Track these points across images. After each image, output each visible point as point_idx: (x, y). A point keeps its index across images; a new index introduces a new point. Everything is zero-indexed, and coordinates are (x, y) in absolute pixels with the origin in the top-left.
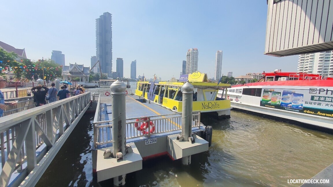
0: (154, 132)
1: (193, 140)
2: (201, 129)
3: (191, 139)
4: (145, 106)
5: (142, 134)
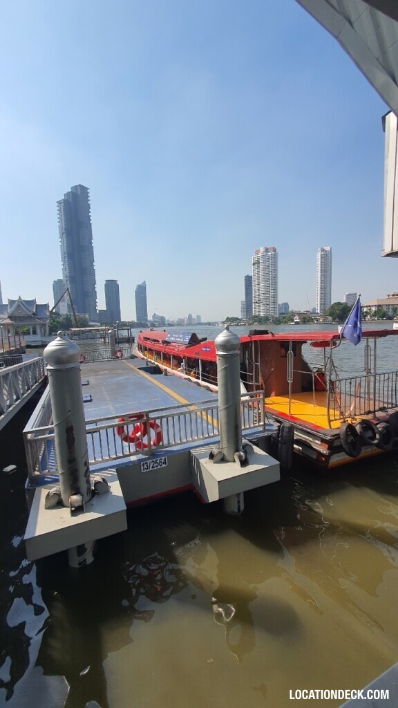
0: (161, 444)
1: (244, 458)
2: (268, 430)
3: (240, 457)
4: (156, 382)
5: (133, 449)
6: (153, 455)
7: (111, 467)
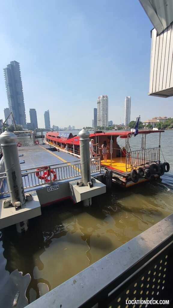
1: (91, 184)
2: (102, 173)
6: (52, 184)
7: (34, 190)
